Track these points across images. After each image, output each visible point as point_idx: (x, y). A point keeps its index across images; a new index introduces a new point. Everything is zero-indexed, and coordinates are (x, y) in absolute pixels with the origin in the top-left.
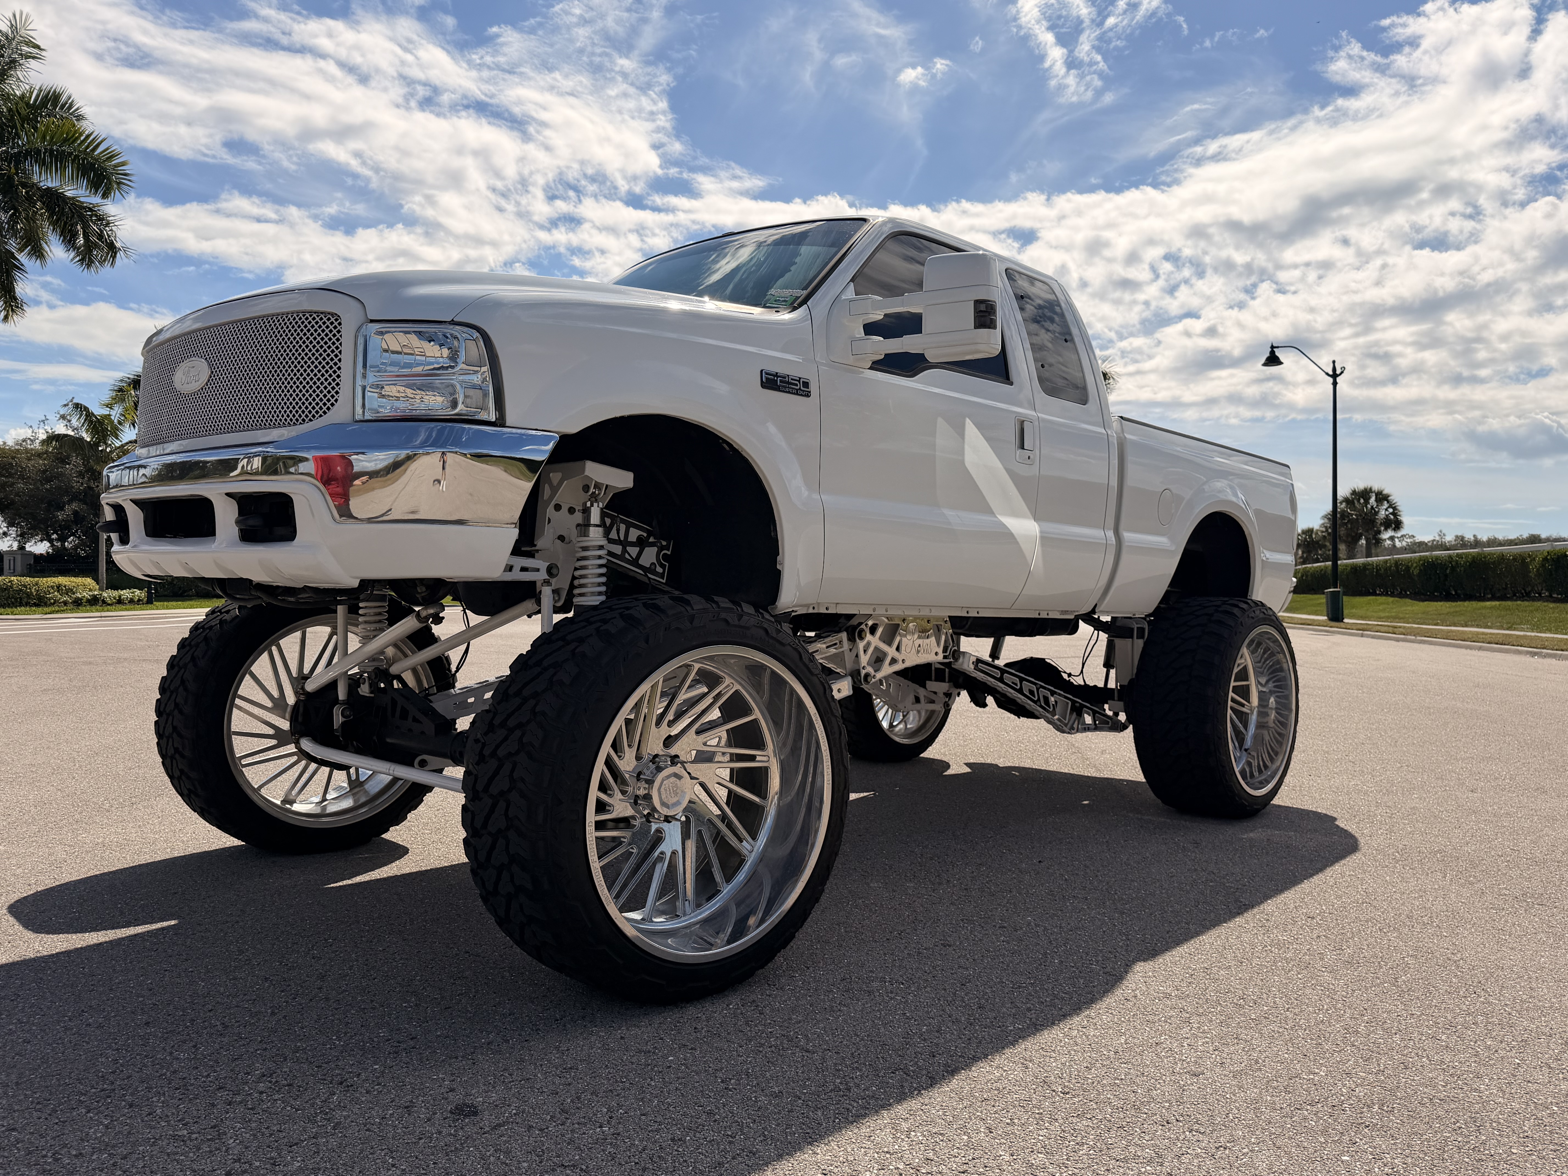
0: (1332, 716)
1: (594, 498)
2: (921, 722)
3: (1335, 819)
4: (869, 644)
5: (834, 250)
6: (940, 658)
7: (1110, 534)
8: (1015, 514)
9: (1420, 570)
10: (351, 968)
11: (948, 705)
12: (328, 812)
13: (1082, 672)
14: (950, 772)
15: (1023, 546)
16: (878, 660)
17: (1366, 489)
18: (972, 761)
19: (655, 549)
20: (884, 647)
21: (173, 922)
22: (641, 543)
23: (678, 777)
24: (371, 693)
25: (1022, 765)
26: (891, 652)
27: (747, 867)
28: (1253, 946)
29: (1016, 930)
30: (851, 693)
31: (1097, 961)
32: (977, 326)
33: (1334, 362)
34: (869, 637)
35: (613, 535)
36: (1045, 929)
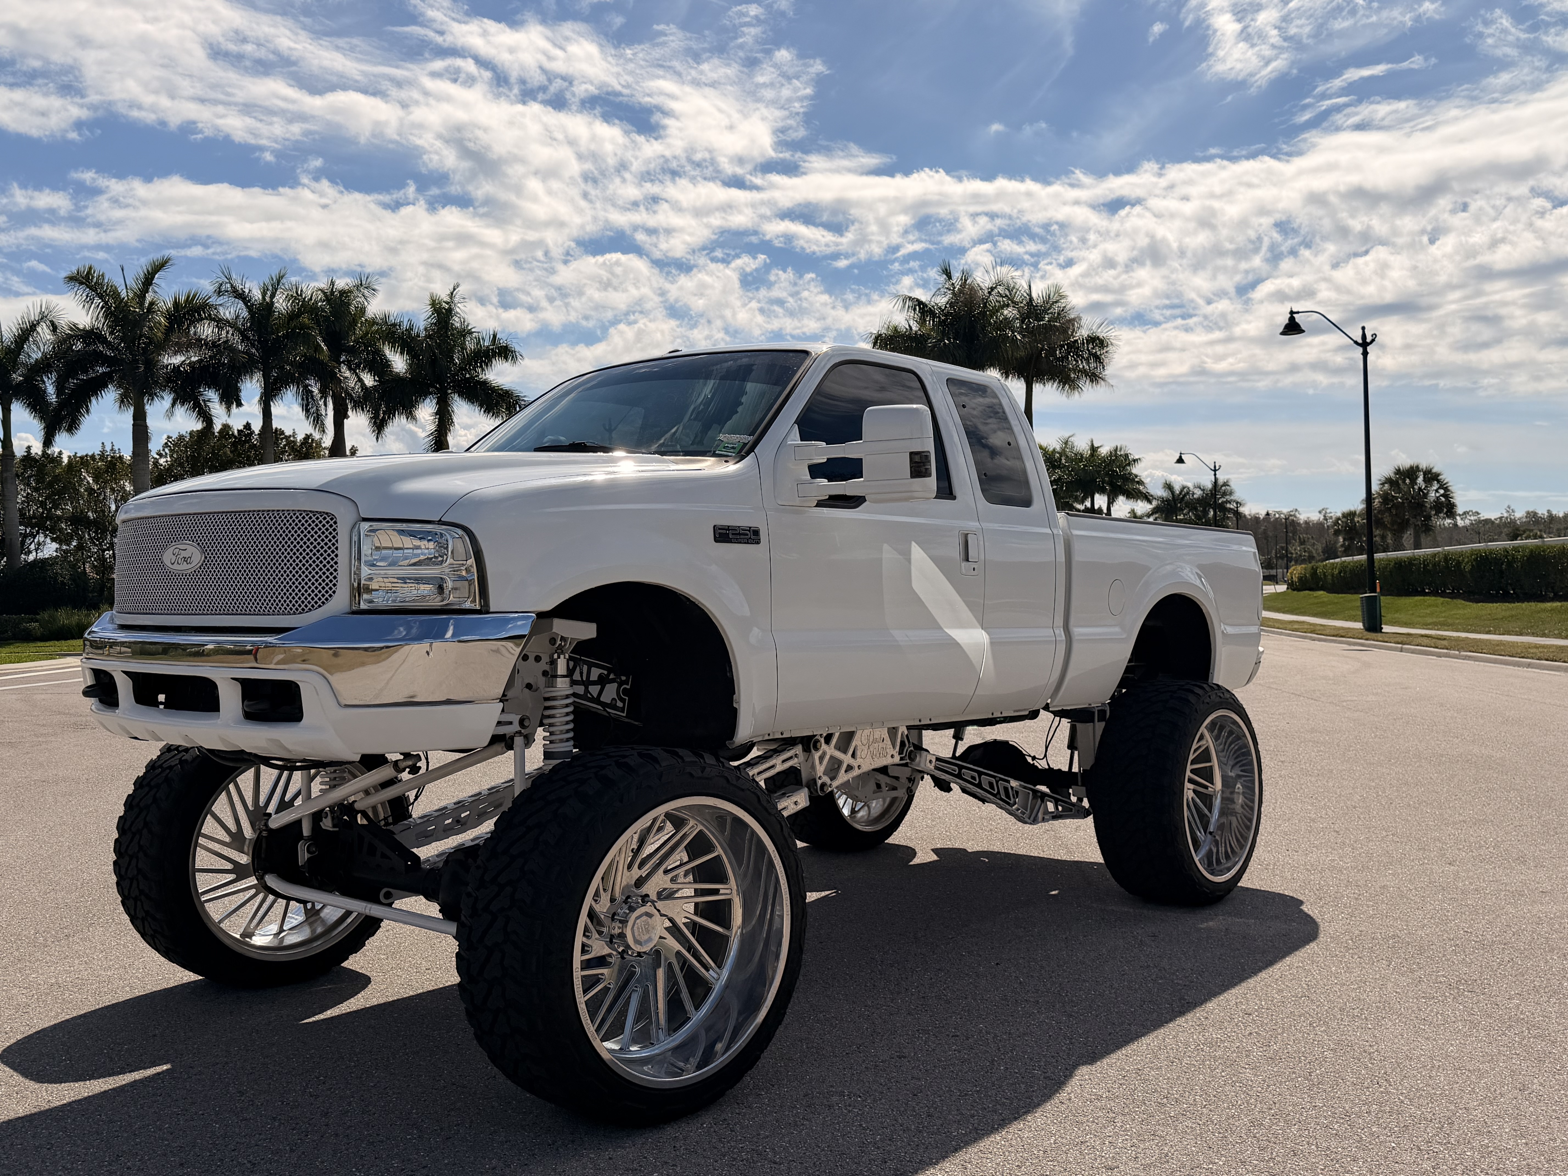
0: (1332, 771)
1: (560, 650)
2: (886, 805)
3: (1301, 903)
4: (824, 753)
5: (778, 389)
6: (897, 759)
7: (1060, 632)
8: (962, 625)
9: (1473, 566)
10: (350, 1104)
11: (911, 791)
12: (285, 944)
13: (1045, 755)
14: (916, 861)
15: (971, 655)
16: (834, 767)
17: (1412, 467)
18: (939, 846)
19: (615, 685)
20: (839, 755)
21: (165, 1067)
22: (602, 681)
23: (650, 915)
24: (334, 826)
25: (991, 849)
26: (847, 759)
27: (713, 995)
28: (1187, 1045)
29: (967, 1039)
30: (808, 804)
31: (1040, 1067)
32: (912, 476)
33: (1363, 328)
34: (824, 746)
35: (577, 676)
36: (996, 1036)
